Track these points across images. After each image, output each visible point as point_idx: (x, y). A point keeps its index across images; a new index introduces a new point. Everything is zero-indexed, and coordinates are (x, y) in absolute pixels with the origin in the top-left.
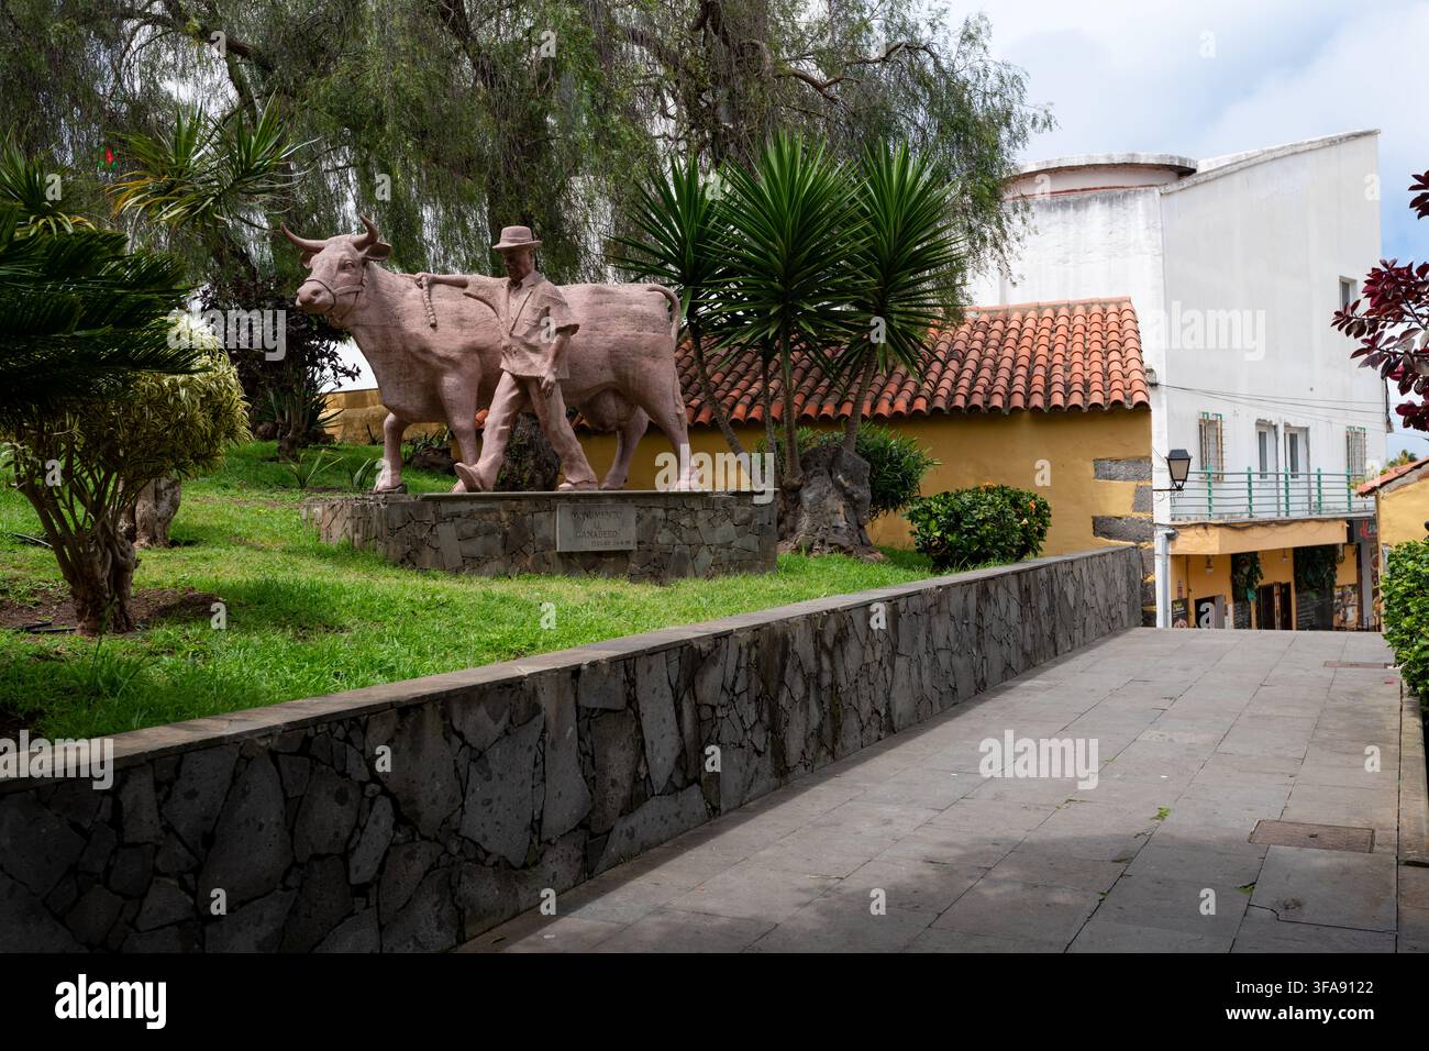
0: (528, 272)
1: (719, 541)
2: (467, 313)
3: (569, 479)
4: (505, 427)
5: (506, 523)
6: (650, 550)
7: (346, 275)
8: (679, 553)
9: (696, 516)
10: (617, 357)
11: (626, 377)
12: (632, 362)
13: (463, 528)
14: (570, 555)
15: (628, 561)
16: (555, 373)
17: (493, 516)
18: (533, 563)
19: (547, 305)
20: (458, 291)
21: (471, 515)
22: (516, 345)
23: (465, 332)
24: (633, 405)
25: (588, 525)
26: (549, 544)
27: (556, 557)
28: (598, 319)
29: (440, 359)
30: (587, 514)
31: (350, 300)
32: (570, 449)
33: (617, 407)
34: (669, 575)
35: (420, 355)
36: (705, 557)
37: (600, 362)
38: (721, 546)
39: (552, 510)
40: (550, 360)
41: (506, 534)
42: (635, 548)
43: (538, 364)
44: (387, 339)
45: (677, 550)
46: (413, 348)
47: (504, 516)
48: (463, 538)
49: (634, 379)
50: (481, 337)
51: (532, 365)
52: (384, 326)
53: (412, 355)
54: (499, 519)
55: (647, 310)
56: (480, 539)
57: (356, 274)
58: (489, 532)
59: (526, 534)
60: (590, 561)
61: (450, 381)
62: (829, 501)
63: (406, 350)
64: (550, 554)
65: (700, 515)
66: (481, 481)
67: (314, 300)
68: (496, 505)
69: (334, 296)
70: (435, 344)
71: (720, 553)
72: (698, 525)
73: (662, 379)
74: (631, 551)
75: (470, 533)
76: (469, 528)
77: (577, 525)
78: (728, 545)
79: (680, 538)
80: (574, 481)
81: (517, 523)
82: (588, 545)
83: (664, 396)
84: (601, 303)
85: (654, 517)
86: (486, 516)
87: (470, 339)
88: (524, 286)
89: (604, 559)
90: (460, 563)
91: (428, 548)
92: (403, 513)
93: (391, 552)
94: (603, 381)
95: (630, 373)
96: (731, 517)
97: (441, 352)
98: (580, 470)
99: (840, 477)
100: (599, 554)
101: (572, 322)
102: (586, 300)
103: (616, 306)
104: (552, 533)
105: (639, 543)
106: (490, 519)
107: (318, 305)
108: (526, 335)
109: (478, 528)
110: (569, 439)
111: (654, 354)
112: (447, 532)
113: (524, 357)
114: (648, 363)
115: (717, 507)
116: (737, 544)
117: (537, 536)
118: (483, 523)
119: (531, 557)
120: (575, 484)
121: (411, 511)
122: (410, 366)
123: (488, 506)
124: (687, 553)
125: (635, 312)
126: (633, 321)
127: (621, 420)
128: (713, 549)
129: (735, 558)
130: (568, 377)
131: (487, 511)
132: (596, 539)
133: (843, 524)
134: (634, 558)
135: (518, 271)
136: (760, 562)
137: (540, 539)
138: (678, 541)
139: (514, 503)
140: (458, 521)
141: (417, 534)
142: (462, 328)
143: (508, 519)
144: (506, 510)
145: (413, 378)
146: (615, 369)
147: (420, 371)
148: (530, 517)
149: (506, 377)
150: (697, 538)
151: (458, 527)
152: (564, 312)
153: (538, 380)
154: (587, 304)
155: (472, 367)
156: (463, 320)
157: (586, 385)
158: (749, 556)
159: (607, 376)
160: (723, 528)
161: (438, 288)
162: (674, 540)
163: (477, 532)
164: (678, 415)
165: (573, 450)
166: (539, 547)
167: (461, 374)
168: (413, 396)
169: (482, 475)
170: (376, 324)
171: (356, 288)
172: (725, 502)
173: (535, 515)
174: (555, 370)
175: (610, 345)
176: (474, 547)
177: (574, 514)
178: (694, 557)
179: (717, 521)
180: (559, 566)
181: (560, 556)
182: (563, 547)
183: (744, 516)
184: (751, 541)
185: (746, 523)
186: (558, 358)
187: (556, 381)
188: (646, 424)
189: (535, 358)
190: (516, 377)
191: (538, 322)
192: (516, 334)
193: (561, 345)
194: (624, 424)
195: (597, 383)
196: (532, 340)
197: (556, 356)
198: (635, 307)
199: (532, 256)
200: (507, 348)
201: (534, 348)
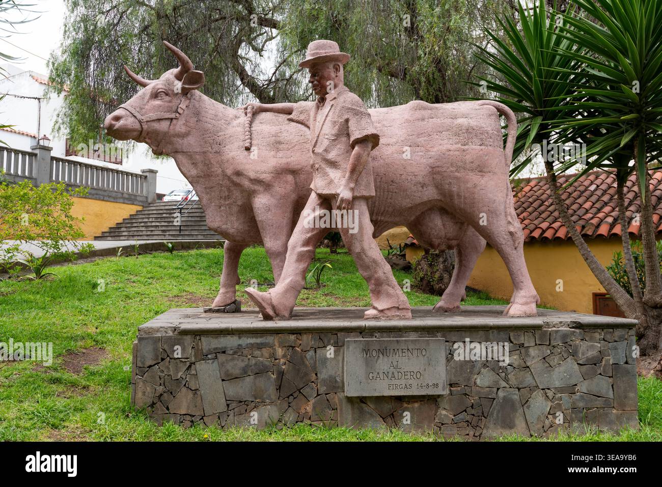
0: (334, 86)
1: (558, 384)
2: (284, 136)
3: (376, 305)
4: (306, 249)
5: (282, 361)
6: (466, 394)
7: (157, 102)
8: (504, 398)
9: (527, 355)
10: (439, 173)
11: (450, 195)
12: (457, 178)
13: (229, 366)
14: (363, 400)
15: (438, 407)
16: (352, 189)
17: (266, 352)
18: (314, 408)
19: (346, 117)
20: (283, 117)
21: (238, 350)
22: (319, 163)
23: (280, 154)
24: (462, 224)
25: (383, 364)
26: (335, 386)
27: (344, 401)
28: (419, 135)
29: (251, 180)
30: (383, 351)
31: (164, 126)
32: (376, 272)
33: (444, 225)
34: (492, 426)
35: (235, 178)
36: (539, 403)
37: (420, 179)
38: (561, 390)
39: (339, 345)
40: (348, 175)
41: (281, 374)
42: (446, 392)
43: (336, 181)
44: (208, 164)
45: (501, 394)
46: (229, 172)
47: (280, 352)
48: (228, 378)
49: (459, 196)
50: (296, 158)
51: (331, 182)
52: (204, 153)
53: (229, 178)
54: (273, 356)
55: (473, 123)
56: (248, 379)
57: (170, 102)
58: (261, 371)
59: (306, 374)
60: (387, 407)
61: (261, 202)
63: (224, 175)
64: (336, 399)
65: (533, 352)
66: (273, 308)
67: (114, 125)
68: (270, 339)
69: (140, 122)
70: (247, 167)
71: (561, 399)
72: (528, 364)
73: (491, 196)
74: (439, 396)
75: (237, 372)
76: (236, 366)
77: (369, 364)
78: (571, 389)
79: (506, 380)
80: (380, 308)
81: (297, 361)
82: (384, 389)
84: (423, 120)
86: (257, 353)
87: (284, 161)
88: (328, 100)
89: (405, 405)
90: (222, 407)
91: (184, 390)
92: (155, 350)
93: (140, 395)
94: (425, 199)
95: (455, 189)
96: (574, 354)
97: (252, 175)
98: (389, 295)
100: (399, 399)
101: (370, 131)
102: (406, 116)
103: (439, 121)
104: (340, 372)
105: (451, 385)
106: (262, 356)
107: (117, 130)
108: (326, 150)
109: (246, 366)
110: (374, 261)
111: (481, 169)
112: (208, 371)
113: (326, 174)
114: (474, 178)
115: (553, 343)
116: (583, 387)
117: (323, 375)
118: (253, 361)
119: (312, 401)
120: (382, 311)
121: (166, 347)
122: (229, 190)
123: (259, 340)
124: (516, 397)
125: (460, 127)
126: (458, 135)
127: (448, 239)
128: (550, 394)
129: (581, 404)
130: (373, 194)
131: (260, 347)
132: (394, 382)
134: (444, 404)
136: (614, 411)
137: (324, 380)
138: (503, 384)
139: (292, 337)
140: (222, 357)
141: (171, 373)
142: (278, 150)
143: (284, 356)
144: (282, 345)
145: (231, 201)
146: (438, 187)
147: (237, 194)
148: (311, 353)
149: (313, 196)
150: (529, 380)
151: (222, 365)
152: (364, 122)
153: (334, 196)
154: (408, 121)
155: (285, 187)
156: (280, 143)
157: (406, 203)
158: (599, 402)
159: (430, 193)
160: (562, 369)
161: (263, 116)
162: (497, 382)
163: (245, 372)
164: (511, 234)
165: (380, 274)
166: (322, 390)
167: (272, 196)
168: (234, 218)
169: (275, 302)
170: (198, 150)
171: (173, 116)
172: (565, 337)
173: (318, 351)
174: (352, 185)
175: (431, 161)
176: (242, 389)
177: (366, 350)
178: (525, 403)
179: (555, 360)
180: (348, 412)
181: (350, 400)
182: (352, 391)
183: (590, 354)
184: (602, 385)
185: (595, 362)
186: (355, 172)
187: (355, 198)
188: (483, 242)
189: (334, 174)
190: (320, 196)
191: (338, 136)
192: (317, 150)
193: (358, 157)
194: (454, 243)
195: (418, 201)
196: (331, 156)
197: (353, 171)
198: (460, 121)
199: (337, 69)
200: (313, 166)
201: (333, 164)
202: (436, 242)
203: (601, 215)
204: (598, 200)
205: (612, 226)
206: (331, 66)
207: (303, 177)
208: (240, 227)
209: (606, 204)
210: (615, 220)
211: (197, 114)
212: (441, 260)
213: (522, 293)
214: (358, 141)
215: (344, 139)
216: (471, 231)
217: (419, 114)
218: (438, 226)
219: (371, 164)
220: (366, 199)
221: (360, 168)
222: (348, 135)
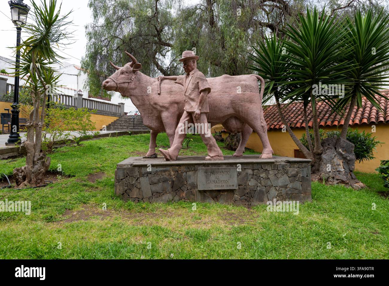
0: (193, 69)
1: (280, 184)
2: (174, 89)
3: (210, 155)
5: (173, 177)
6: (245, 189)
7: (123, 76)
8: (260, 190)
9: (269, 173)
10: (234, 103)
11: (239, 112)
12: (242, 105)
13: (153, 179)
14: (205, 191)
15: (234, 194)
16: (200, 110)
17: (167, 173)
18: (186, 195)
19: (198, 81)
20: (173, 81)
21: (156, 173)
22: (187, 99)
23: (172, 96)
24: (243, 123)
25: (213, 177)
26: (194, 186)
27: (198, 192)
28: (226, 88)
29: (161, 106)
30: (213, 173)
31: (126, 85)
33: (236, 123)
34: (255, 201)
35: (154, 106)
36: (273, 192)
37: (227, 105)
38: (282, 187)
39: (195, 170)
40: (198, 104)
41: (173, 182)
42: (237, 188)
43: (194, 106)
44: (143, 100)
45: (258, 188)
46: (152, 103)
47: (172, 173)
48: (152, 183)
49: (242, 112)
50: (178, 98)
51: (192, 107)
52: (142, 96)
53: (152, 106)
54: (170, 175)
55: (248, 83)
56: (160, 184)
57: (128, 76)
58: (165, 181)
59: (183, 182)
60: (214, 194)
61: (165, 115)
62: (335, 160)
63: (150, 104)
64: (194, 191)
65: (271, 172)
66: (170, 156)
67: (106, 85)
68: (168, 168)
69: (116, 83)
70: (159, 101)
71: (282, 190)
72: (269, 177)
73: (254, 112)
74: (234, 190)
75: (156, 181)
76: (155, 179)
77: (207, 177)
78: (286, 187)
79: (260, 183)
80: (211, 156)
81: (179, 177)
82: (213, 187)
83: (256, 118)
84: (228, 82)
85: (247, 173)
86: (164, 174)
87: (173, 99)
89: (221, 193)
90: (150, 195)
91: (135, 188)
92: (124, 173)
93: (118, 190)
94: (229, 113)
95: (240, 109)
96: (287, 173)
97: (161, 104)
98: (215, 151)
99: (340, 150)
100: (219, 191)
101: (207, 86)
103: (234, 83)
104: (196, 181)
105: (239, 185)
106: (165, 175)
108: (190, 94)
109: (160, 179)
110: (209, 138)
111: (251, 101)
112: (144, 181)
113: (190, 104)
114: (248, 105)
115: (279, 169)
116: (290, 186)
117: (189, 182)
118: (162, 177)
119: (185, 192)
120: (212, 157)
121: (128, 172)
122: (152, 110)
123: (164, 169)
124: (264, 190)
125: (242, 85)
127: (238, 129)
128: (277, 188)
129: (289, 192)
130: (209, 111)
131: (165, 171)
132: (217, 184)
133: (342, 170)
134: (236, 193)
135: (188, 69)
136: (302, 195)
137: (190, 184)
138: (259, 185)
139: (177, 167)
140: (150, 176)
141: (130, 182)
142: (171, 94)
143: (174, 175)
144: (173, 171)
145: (153, 115)
146: (234, 108)
147: (155, 112)
148: (184, 174)
149: (185, 112)
150: (269, 183)
151: (150, 179)
152: (204, 83)
153: (193, 112)
154: (222, 83)
155: (174, 109)
156: (172, 92)
157: (221, 115)
158: (296, 191)
159: (231, 111)
160: (282, 179)
161: (165, 81)
162: (257, 184)
163: (159, 181)
164: (262, 126)
166: (189, 188)
167: (169, 113)
168: (154, 121)
169: (170, 154)
170: (140, 95)
171: (129, 81)
172: (283, 166)
173: (187, 173)
174: (200, 108)
175: (231, 98)
176: (158, 188)
177: (206, 172)
178: (268, 192)
179: (279, 175)
180: (199, 196)
181: (200, 191)
182: (200, 188)
183: (293, 173)
184: (298, 185)
185: (295, 176)
186: (202, 103)
187: (201, 113)
188: (252, 130)
189: (193, 104)
190: (188, 112)
191: (194, 89)
192: (186, 94)
193: (203, 97)
194: (240, 130)
195: (226, 114)
196: (192, 96)
197: (200, 102)
198: (242, 82)
199: (194, 62)
200: (185, 101)
201: (193, 100)
202: (233, 130)
203: (297, 119)
204: (296, 114)
205: (302, 123)
206: (192, 61)
207: (181, 105)
208: (157, 125)
209: (299, 115)
210: (303, 121)
211: (139, 80)
212: (235, 137)
213: (267, 149)
214: (202, 91)
215: (197, 90)
216: (247, 126)
217: (226, 80)
218: (234, 124)
219: (208, 100)
220: (206, 113)
221: (203, 101)
222: (199, 88)
